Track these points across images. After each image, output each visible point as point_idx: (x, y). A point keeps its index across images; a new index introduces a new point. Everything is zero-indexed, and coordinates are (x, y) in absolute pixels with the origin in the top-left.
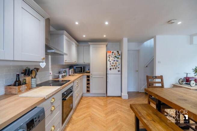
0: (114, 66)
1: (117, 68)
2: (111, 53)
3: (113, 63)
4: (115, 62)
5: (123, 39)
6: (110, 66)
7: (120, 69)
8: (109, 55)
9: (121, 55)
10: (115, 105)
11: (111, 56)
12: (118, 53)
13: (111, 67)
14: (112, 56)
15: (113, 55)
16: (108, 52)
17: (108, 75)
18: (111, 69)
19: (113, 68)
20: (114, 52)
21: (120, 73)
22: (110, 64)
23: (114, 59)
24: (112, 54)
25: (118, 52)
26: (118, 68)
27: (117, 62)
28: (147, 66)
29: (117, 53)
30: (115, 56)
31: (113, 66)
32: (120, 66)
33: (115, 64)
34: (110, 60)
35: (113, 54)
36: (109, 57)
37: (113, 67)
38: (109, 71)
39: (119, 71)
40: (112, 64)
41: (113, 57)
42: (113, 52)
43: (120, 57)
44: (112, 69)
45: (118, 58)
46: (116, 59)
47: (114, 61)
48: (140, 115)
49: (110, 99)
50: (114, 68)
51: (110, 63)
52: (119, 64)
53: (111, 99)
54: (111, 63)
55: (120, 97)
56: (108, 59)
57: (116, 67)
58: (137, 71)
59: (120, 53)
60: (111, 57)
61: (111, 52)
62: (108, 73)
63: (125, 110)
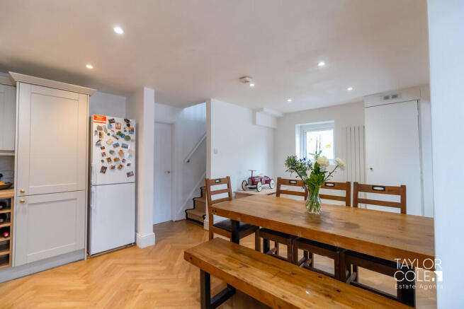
0: (116, 160)
1: (125, 165)
2: (107, 122)
3: (111, 152)
4: (117, 150)
5: (143, 89)
6: (102, 161)
7: (132, 169)
8: (100, 128)
9: (136, 131)
10: (128, 272)
11: (106, 131)
12: (128, 125)
13: (106, 164)
14: (109, 131)
15: (114, 128)
16: (95, 118)
17: (93, 189)
18: (104, 170)
19: (113, 168)
20: (116, 121)
21: (132, 179)
22: (104, 154)
23: (115, 141)
24: (110, 127)
25: (127, 121)
26: (129, 165)
27: (124, 150)
28: (188, 161)
29: (124, 125)
30: (117, 131)
31: (112, 159)
32: (132, 161)
33: (117, 156)
34: (103, 143)
35: (114, 125)
36: (100, 134)
37: (113, 163)
38: (97, 177)
39: (129, 175)
40: (108, 155)
41: (111, 133)
42: (111, 121)
43: (133, 136)
44: (108, 170)
45: (128, 138)
46: (121, 141)
47: (117, 145)
48: (217, 266)
49: (104, 261)
50: (116, 167)
51: (103, 151)
52: (131, 156)
53: (108, 258)
54: (107, 151)
55: (133, 245)
56: (95, 138)
57: (122, 164)
58: (169, 172)
59: (133, 124)
60: (105, 135)
61: (105, 119)
62: (93, 182)
63: (158, 275)
